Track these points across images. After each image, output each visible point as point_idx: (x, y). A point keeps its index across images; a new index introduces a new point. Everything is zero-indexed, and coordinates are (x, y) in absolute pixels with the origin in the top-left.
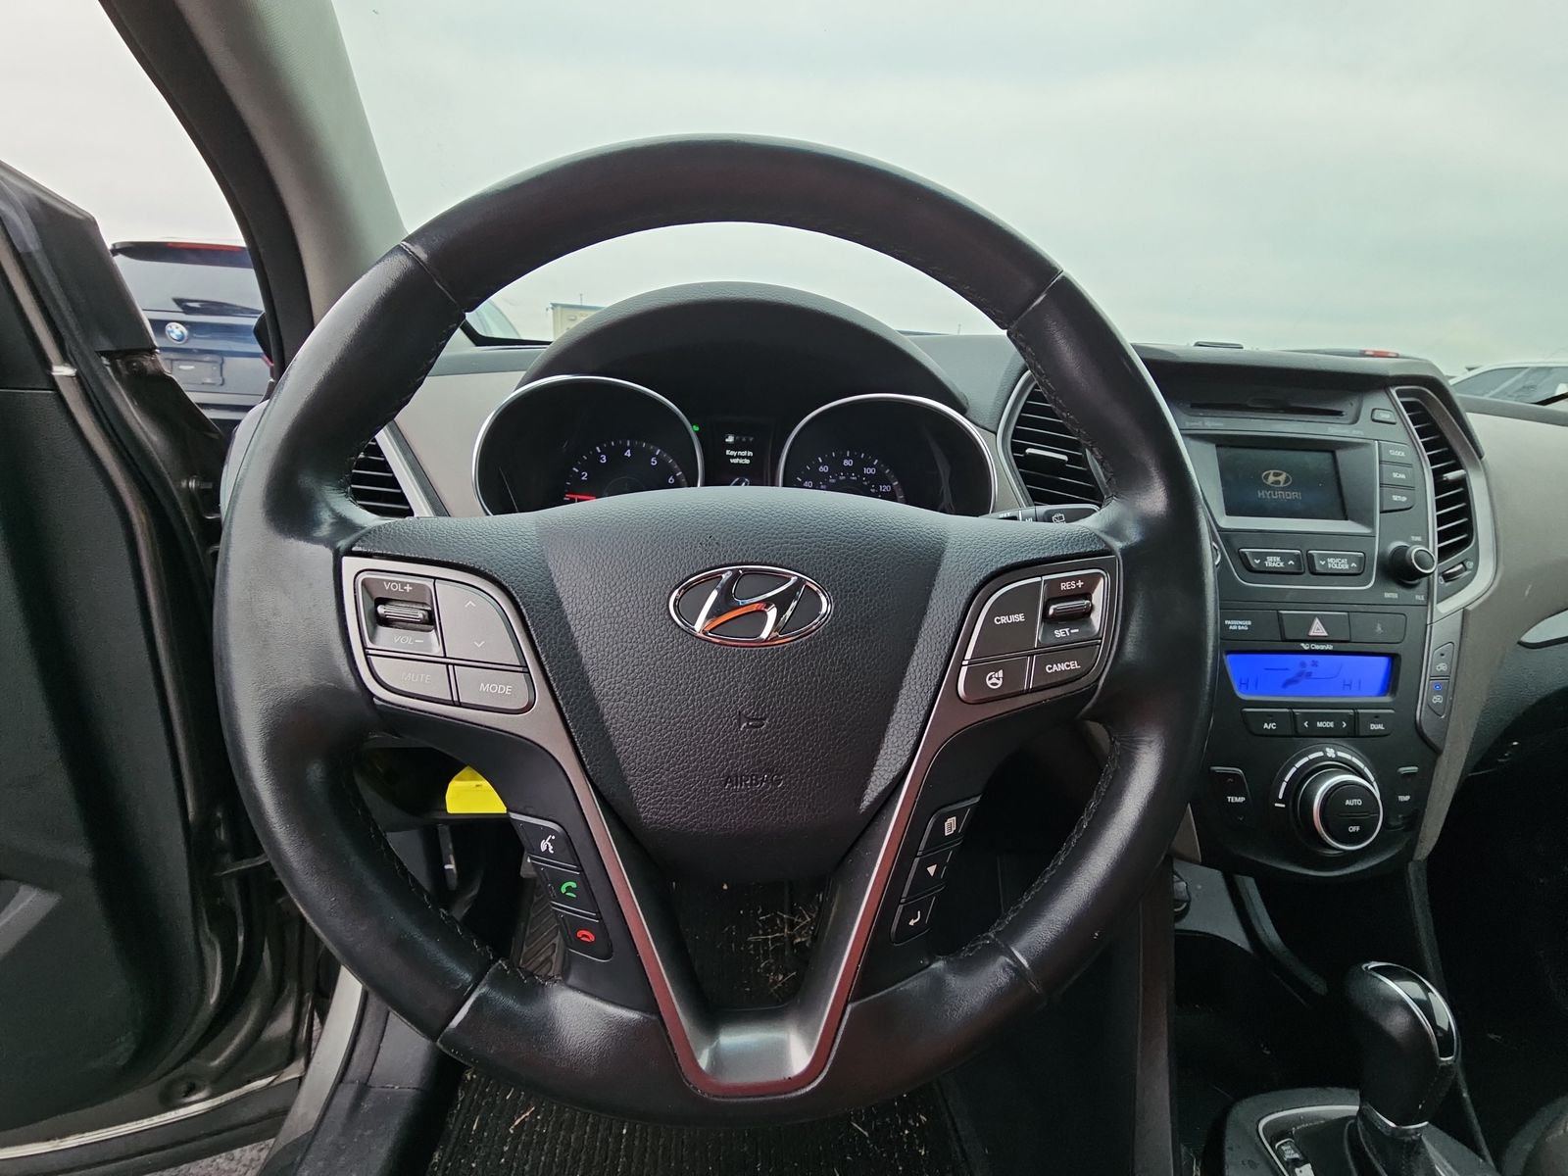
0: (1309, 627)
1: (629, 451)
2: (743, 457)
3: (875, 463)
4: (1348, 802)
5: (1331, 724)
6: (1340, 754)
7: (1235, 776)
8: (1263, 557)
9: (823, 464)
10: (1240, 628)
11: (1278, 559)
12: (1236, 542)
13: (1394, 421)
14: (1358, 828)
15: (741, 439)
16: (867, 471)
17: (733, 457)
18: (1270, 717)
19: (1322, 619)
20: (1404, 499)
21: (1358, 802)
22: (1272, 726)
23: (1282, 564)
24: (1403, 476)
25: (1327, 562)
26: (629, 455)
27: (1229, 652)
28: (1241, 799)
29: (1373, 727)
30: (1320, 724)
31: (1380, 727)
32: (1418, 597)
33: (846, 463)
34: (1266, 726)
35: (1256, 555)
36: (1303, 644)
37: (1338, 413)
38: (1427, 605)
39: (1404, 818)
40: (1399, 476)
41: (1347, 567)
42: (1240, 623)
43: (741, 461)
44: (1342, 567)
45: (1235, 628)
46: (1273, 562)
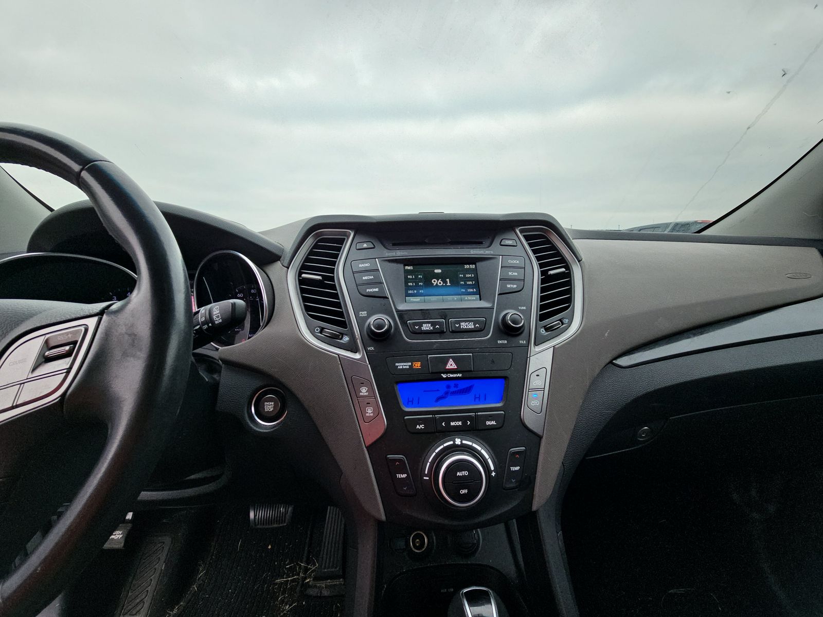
0: (446, 364)
4: (458, 474)
5: (460, 423)
6: (464, 442)
7: (400, 460)
8: (421, 325)
10: (404, 367)
11: (430, 325)
12: (406, 317)
13: (515, 244)
14: (466, 491)
18: (419, 421)
19: (455, 359)
20: (515, 286)
21: (466, 473)
22: (422, 426)
23: (431, 328)
24: (516, 274)
25: (460, 325)
27: (397, 383)
28: (404, 476)
29: (488, 423)
30: (452, 424)
31: (493, 423)
32: (521, 342)
34: (418, 427)
35: (415, 324)
36: (442, 375)
37: (481, 243)
38: (528, 346)
39: (516, 482)
40: (513, 274)
41: (473, 327)
42: (405, 364)
44: (470, 327)
45: (401, 367)
46: (426, 327)
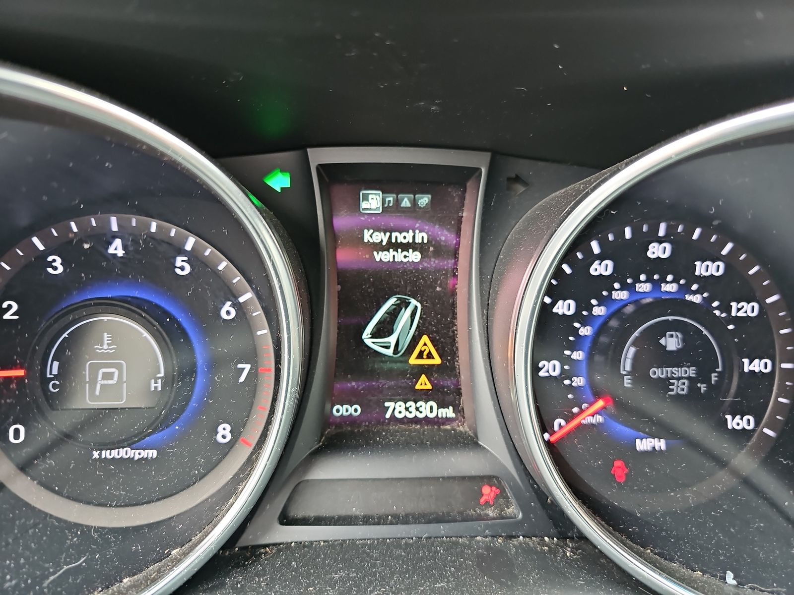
1: (118, 242)
2: (405, 247)
3: (725, 252)
9: (601, 257)
15: (397, 202)
16: (702, 269)
17: (379, 247)
26: (120, 253)
33: (656, 251)
43: (400, 256)
